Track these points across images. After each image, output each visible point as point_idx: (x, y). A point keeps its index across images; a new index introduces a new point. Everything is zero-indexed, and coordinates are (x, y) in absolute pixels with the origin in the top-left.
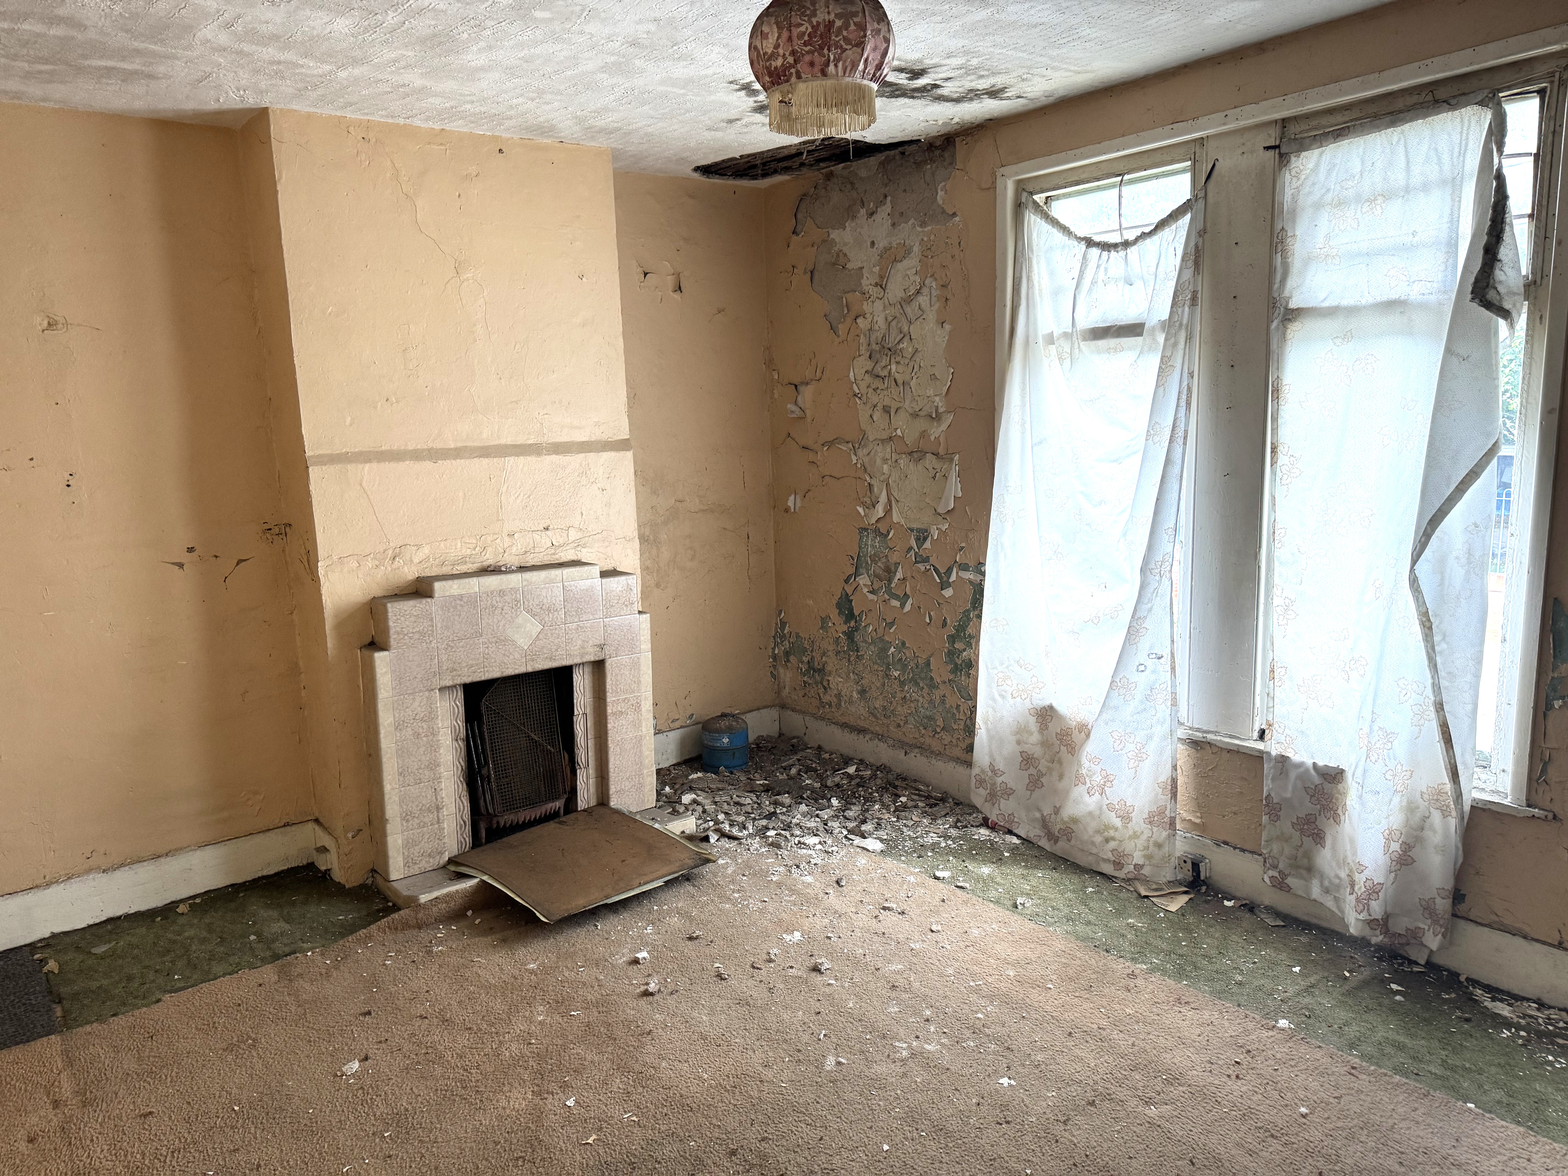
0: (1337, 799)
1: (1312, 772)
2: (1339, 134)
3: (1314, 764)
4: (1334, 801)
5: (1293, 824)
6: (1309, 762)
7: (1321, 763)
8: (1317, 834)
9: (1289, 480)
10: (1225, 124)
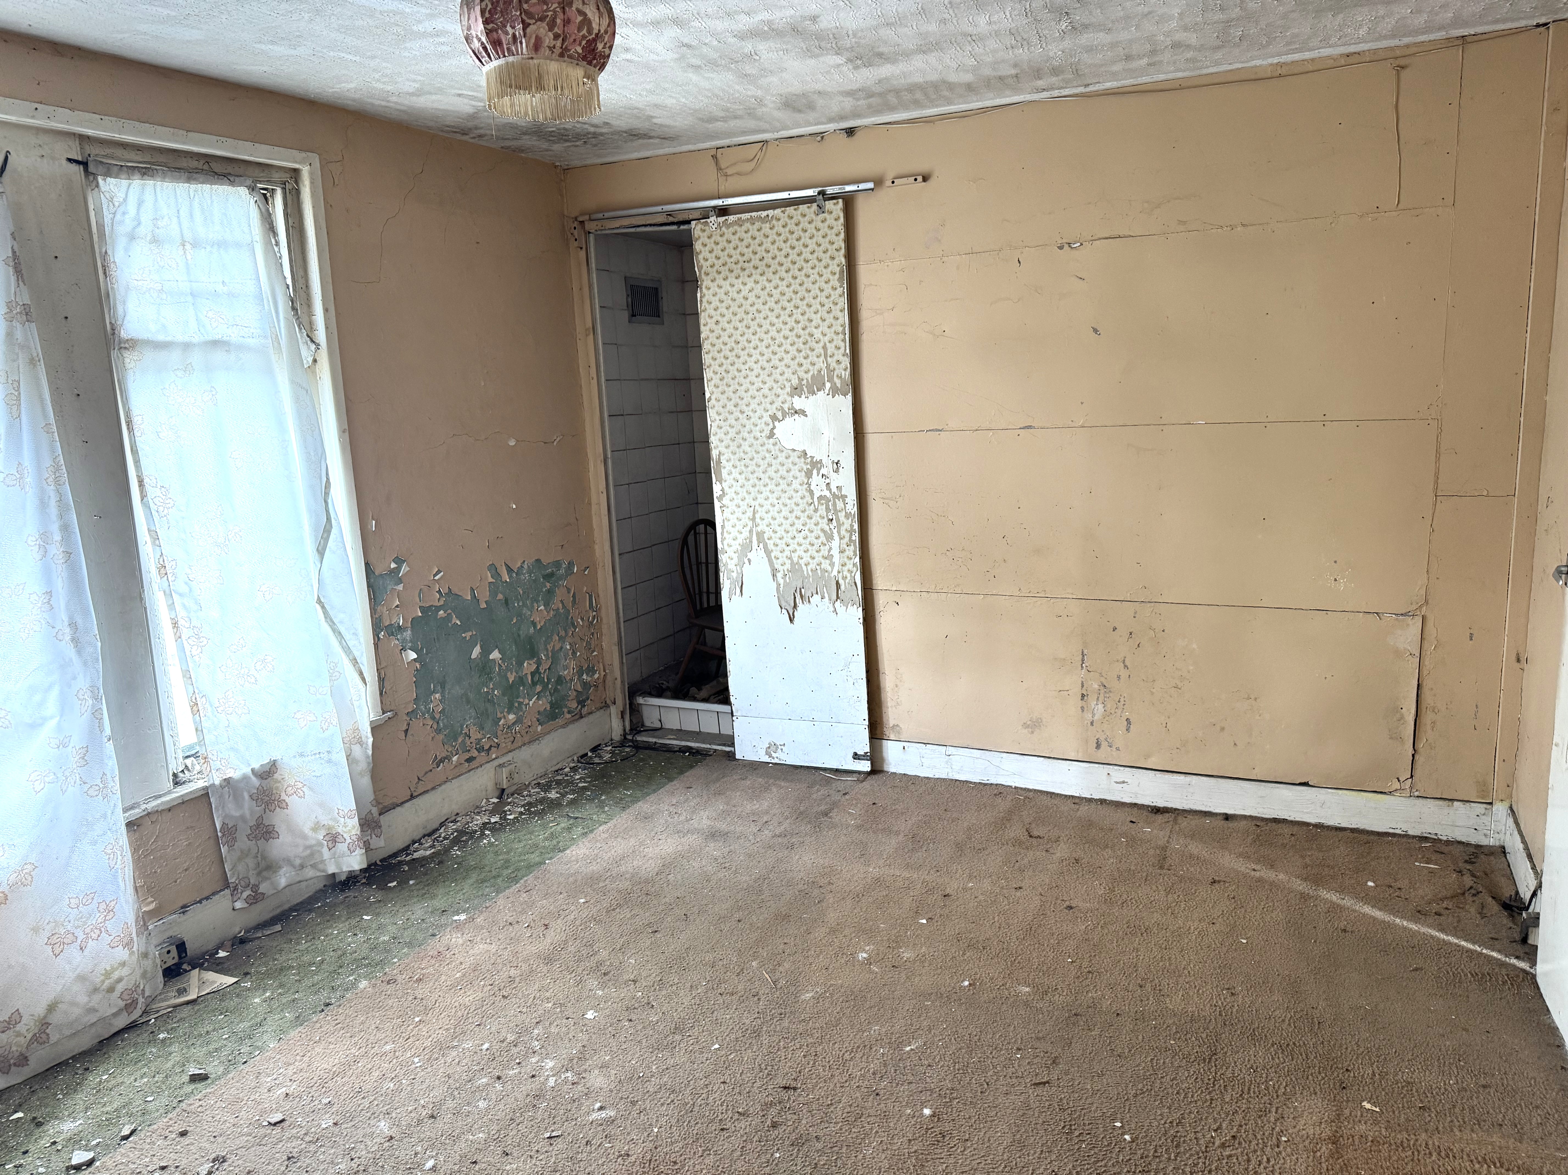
0: (277, 788)
1: (253, 778)
2: (145, 172)
3: (253, 770)
4: (274, 792)
5: (248, 836)
6: (248, 771)
7: (256, 766)
8: (267, 832)
9: (166, 511)
10: (33, 117)
